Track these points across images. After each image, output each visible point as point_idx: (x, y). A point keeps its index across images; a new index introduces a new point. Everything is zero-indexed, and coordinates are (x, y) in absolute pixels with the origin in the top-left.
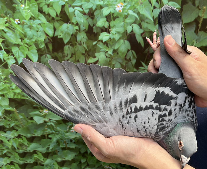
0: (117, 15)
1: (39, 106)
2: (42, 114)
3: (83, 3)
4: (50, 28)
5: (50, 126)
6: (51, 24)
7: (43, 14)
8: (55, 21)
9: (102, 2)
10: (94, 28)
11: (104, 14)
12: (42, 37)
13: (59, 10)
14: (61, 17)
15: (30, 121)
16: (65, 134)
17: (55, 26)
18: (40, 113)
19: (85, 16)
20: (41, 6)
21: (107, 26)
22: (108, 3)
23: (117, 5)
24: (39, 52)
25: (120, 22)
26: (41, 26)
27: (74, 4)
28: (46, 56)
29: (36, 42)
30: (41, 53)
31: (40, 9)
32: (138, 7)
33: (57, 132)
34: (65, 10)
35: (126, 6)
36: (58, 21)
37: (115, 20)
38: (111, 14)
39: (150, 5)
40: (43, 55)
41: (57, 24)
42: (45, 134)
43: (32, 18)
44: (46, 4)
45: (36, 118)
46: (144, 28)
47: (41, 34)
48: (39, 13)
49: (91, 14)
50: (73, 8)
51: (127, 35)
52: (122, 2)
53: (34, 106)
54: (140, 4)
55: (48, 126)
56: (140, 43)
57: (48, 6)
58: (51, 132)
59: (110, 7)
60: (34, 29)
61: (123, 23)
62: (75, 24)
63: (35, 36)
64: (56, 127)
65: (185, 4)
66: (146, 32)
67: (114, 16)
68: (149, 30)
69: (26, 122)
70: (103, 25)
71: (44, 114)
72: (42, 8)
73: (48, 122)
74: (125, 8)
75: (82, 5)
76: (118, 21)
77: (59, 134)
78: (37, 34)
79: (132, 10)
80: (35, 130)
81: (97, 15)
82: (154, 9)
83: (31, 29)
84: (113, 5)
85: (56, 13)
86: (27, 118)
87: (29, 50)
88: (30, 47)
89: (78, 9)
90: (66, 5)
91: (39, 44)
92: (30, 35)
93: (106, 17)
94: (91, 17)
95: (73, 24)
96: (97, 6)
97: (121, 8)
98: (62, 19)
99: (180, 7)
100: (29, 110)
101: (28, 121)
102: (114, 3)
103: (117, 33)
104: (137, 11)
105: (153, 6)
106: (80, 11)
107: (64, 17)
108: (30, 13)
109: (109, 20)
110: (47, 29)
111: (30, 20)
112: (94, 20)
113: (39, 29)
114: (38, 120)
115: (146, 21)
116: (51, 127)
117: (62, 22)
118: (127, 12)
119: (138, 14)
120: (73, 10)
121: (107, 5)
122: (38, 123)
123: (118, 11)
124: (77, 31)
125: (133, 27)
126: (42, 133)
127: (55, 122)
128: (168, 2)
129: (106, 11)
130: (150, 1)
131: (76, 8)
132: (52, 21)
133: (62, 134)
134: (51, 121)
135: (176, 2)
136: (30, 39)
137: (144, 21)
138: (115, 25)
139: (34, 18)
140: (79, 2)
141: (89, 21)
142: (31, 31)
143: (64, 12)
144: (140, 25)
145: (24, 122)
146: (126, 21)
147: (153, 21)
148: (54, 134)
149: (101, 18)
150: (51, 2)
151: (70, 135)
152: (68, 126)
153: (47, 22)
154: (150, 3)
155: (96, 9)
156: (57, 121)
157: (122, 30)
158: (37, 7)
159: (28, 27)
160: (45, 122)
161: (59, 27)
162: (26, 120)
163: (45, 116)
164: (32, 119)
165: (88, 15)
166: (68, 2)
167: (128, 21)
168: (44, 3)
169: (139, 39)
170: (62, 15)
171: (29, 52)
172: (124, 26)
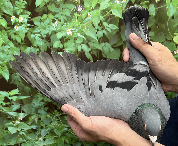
0: (68, 38)
1: (12, 118)
2: (14, 124)
3: (41, 30)
4: (17, 51)
5: (21, 135)
6: (18, 48)
7: (11, 40)
8: (21, 46)
9: (56, 28)
10: (51, 49)
11: (58, 37)
12: (11, 59)
13: (23, 37)
14: (25, 43)
15: (5, 131)
16: (35, 143)
17: (21, 50)
18: (13, 124)
19: (44, 40)
20: (10, 34)
21: (62, 47)
22: (60, 29)
23: (68, 30)
24: (10, 71)
25: (72, 43)
26: (11, 50)
27: (34, 32)
28: (16, 75)
29: (8, 63)
30: (12, 72)
31: (9, 37)
32: (84, 30)
33: (28, 141)
34: (28, 37)
35: (75, 30)
36: (23, 46)
37: (67, 42)
38: (64, 37)
39: (94, 28)
40: (13, 73)
41: (22, 48)
42: (18, 143)
43: (4, 44)
44: (13, 33)
45: (10, 129)
46: (91, 47)
47: (11, 57)
48: (9, 40)
49: (48, 38)
50: (34, 35)
51: (78, 53)
52: (71, 27)
53: (8, 117)
54: (86, 28)
55: (20, 135)
56: (89, 59)
57: (15, 34)
58: (23, 141)
59: (63, 32)
60: (5, 53)
61: (74, 44)
62: (36, 47)
63: (7, 58)
64: (27, 136)
65: (122, 25)
66: (94, 50)
67: (66, 39)
68: (96, 48)
69: (2, 132)
70: (58, 47)
71: (16, 124)
72: (10, 36)
73: (20, 132)
74: (74, 32)
75: (40, 32)
76: (70, 43)
77: (30, 143)
78: (8, 57)
79: (80, 33)
80: (10, 140)
81: (53, 39)
82: (97, 31)
83: (3, 53)
84: (65, 30)
85: (21, 39)
86: (3, 128)
87: (2, 70)
88: (3, 67)
89: (38, 35)
90: (28, 32)
91: (10, 65)
92: (2, 58)
93: (60, 40)
94: (48, 41)
95: (34, 47)
96: (52, 31)
97: (71, 33)
98: (26, 44)
99: (118, 28)
100: (5, 121)
101: (3, 132)
102: (66, 29)
103: (70, 52)
104: (84, 33)
105: (96, 29)
106: (39, 37)
107: (28, 42)
108: (2, 40)
109: (62, 42)
110: (15, 52)
111: (2, 46)
112: (51, 43)
113: (9, 52)
114: (12, 130)
115: (92, 41)
116: (23, 136)
117: (26, 46)
118: (76, 35)
119: (85, 36)
120: (34, 36)
121: (60, 31)
122: (12, 133)
123: (69, 35)
124: (38, 53)
125: (82, 47)
126: (16, 142)
127: (25, 131)
128: (108, 25)
129: (59, 36)
130: (94, 25)
131: (36, 34)
132: (19, 46)
133: (32, 143)
134: (23, 130)
135: (114, 24)
136: (3, 61)
137: (91, 41)
138: (68, 45)
139: (5, 44)
140: (38, 29)
141: (47, 44)
142: (3, 54)
143: (27, 38)
144: (88, 45)
145: (1, 132)
146: (76, 42)
147: (98, 41)
148: (26, 143)
149: (57, 41)
150: (17, 31)
151: (39, 144)
152: (37, 135)
153: (15, 46)
154: (94, 26)
155: (51, 34)
156: (27, 130)
157: (73, 49)
158: (7, 36)
159: (1, 52)
160: (18, 132)
161: (24, 50)
162: (2, 131)
163: (17, 126)
164: (7, 129)
165: (45, 39)
166: (29, 30)
167: (78, 42)
168: (12, 32)
169: (89, 56)
170: (26, 41)
171: (2, 71)
172: (75, 46)
